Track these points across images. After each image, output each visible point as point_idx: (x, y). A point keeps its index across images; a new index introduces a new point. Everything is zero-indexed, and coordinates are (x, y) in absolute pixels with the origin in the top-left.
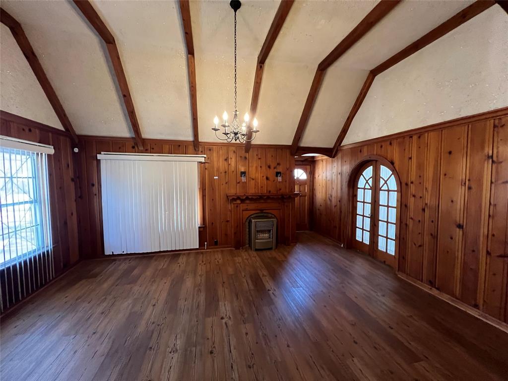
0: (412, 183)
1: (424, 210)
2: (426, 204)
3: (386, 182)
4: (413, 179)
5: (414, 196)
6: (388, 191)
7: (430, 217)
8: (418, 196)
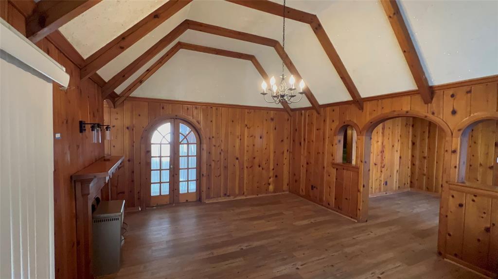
0: (213, 137)
1: (220, 153)
2: (222, 150)
3: (185, 137)
4: (214, 135)
5: (215, 146)
6: (188, 144)
7: (224, 157)
8: (217, 145)
